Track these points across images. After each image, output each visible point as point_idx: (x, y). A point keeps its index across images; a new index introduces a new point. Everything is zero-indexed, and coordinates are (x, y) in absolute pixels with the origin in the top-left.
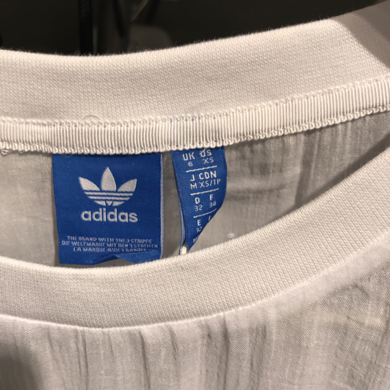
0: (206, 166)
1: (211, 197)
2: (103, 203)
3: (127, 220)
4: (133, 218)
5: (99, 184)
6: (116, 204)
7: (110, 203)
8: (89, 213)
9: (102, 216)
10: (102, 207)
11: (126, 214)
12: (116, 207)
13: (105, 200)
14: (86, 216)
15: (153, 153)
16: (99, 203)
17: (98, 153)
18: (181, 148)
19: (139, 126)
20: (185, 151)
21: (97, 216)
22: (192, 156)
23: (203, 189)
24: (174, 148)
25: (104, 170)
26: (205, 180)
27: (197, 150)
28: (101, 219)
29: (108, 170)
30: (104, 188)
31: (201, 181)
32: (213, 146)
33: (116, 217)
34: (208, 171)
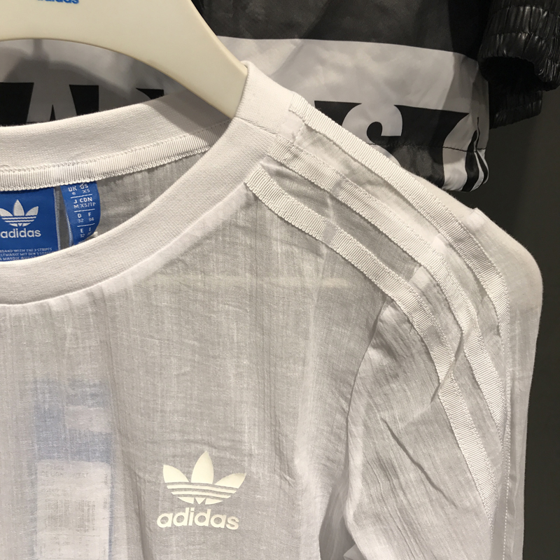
0: (85, 194)
1: (89, 214)
2: (16, 225)
3: (33, 236)
4: (38, 234)
5: (11, 212)
6: (25, 225)
7: (20, 225)
8: (6, 232)
9: (15, 234)
10: (15, 227)
11: (33, 232)
12: (25, 227)
13: (17, 223)
14: (4, 235)
15: (48, 188)
16: (12, 225)
17: (11, 190)
18: (67, 184)
19: (37, 171)
20: (70, 185)
21: (12, 234)
22: (74, 188)
23: (83, 209)
24: (62, 184)
25: (15, 201)
26: (84, 203)
27: (78, 184)
28: (15, 236)
29: (18, 201)
30: (15, 214)
31: (82, 203)
32: (88, 181)
33: (25, 234)
34: (86, 197)
